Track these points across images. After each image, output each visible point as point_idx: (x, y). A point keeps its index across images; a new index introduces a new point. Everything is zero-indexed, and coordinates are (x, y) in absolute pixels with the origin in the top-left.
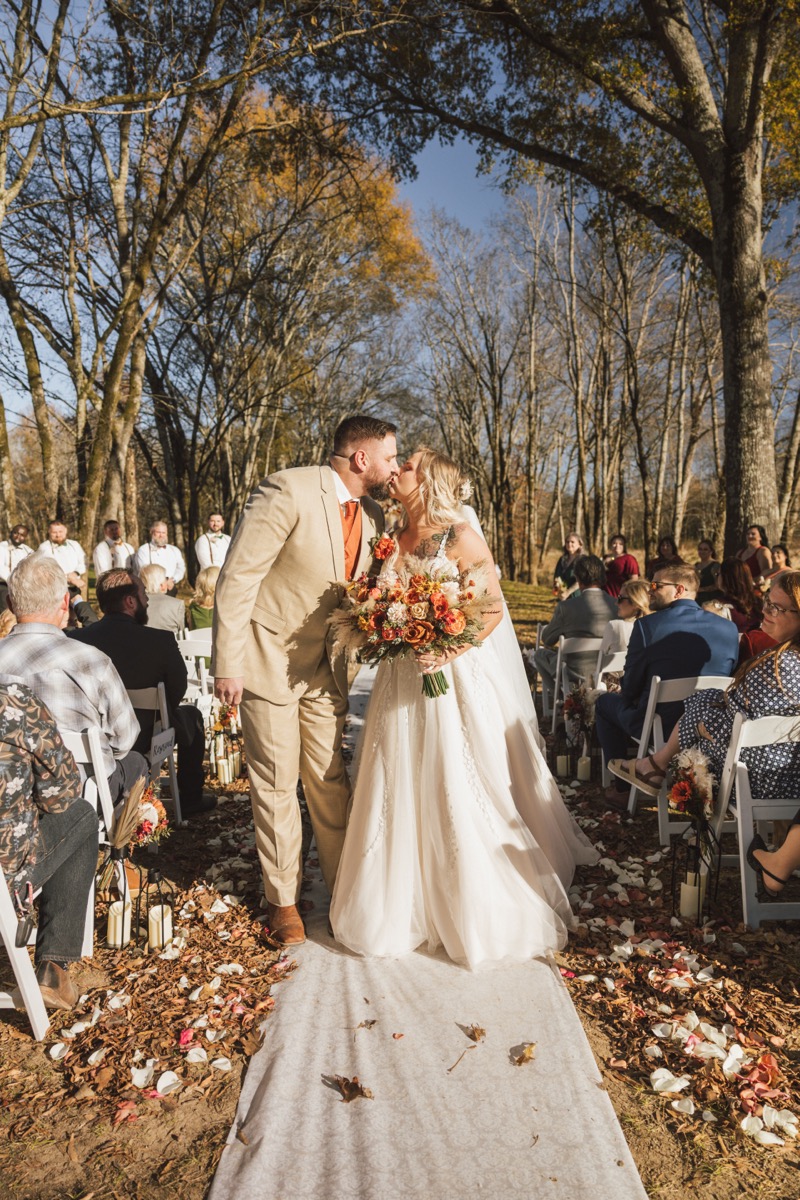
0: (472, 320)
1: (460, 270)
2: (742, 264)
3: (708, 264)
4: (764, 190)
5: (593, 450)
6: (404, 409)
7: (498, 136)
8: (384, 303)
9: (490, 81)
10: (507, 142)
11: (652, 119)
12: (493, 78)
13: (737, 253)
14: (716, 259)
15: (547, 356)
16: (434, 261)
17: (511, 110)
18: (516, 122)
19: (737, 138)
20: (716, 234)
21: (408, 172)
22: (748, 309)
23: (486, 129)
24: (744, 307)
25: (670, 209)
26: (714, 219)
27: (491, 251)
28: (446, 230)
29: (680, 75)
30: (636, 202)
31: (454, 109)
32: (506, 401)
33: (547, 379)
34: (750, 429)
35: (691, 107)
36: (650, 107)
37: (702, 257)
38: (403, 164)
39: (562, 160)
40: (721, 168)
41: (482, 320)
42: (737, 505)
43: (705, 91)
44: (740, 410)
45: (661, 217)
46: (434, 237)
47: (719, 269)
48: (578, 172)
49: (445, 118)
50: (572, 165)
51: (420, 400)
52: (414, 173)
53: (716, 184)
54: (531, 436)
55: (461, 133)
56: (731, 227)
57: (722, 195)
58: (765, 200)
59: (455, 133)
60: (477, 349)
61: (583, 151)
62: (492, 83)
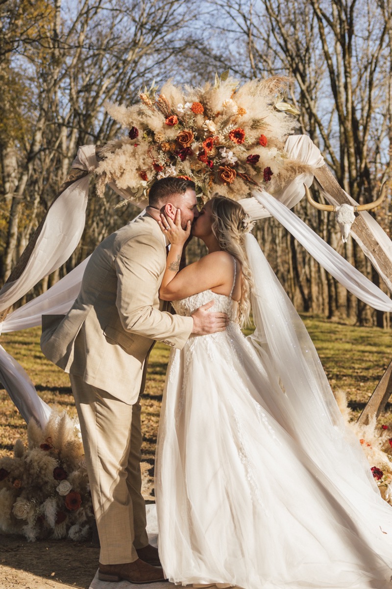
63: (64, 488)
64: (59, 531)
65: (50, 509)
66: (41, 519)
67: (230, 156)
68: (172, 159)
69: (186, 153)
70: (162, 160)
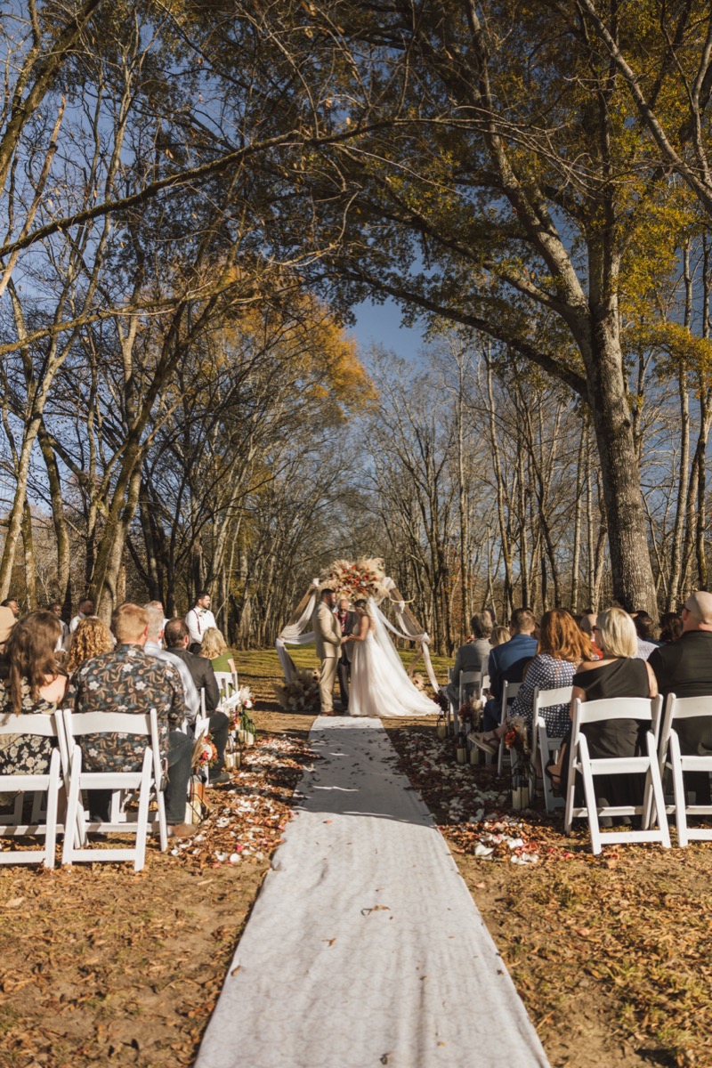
0: (409, 435)
1: (398, 392)
2: (609, 400)
3: (585, 398)
4: (622, 346)
5: (518, 541)
6: (352, 506)
7: (421, 301)
8: (333, 418)
9: (412, 257)
10: (428, 305)
11: (536, 297)
12: (414, 255)
13: (605, 392)
14: (590, 395)
15: (476, 461)
16: (374, 385)
17: (429, 282)
18: (434, 292)
19: (598, 312)
20: (589, 377)
21: (348, 320)
22: (616, 433)
23: (411, 296)
24: (613, 431)
25: (555, 359)
26: (586, 366)
27: (423, 375)
28: (384, 360)
29: (554, 268)
30: (528, 352)
31: (386, 279)
32: (441, 500)
33: (476, 480)
34: (626, 524)
35: (563, 291)
36: (532, 288)
37: (581, 394)
38: (343, 314)
39: (470, 320)
40: (588, 331)
41: (417, 431)
42: (621, 584)
43: (573, 278)
44: (617, 509)
45: (548, 363)
46: (374, 365)
47: (593, 403)
48: (483, 329)
49: (378, 285)
50: (479, 324)
51: (366, 498)
52: (353, 320)
53: (586, 342)
54: (463, 529)
55: (391, 297)
56: (599, 373)
57: (590, 350)
58: (625, 354)
59: (386, 296)
60: (414, 456)
61: (487, 314)
62: (414, 259)
63: (307, 693)
64: (305, 708)
65: (302, 700)
66: (299, 704)
67: (364, 584)
68: (345, 584)
69: (349, 582)
70: (341, 584)
